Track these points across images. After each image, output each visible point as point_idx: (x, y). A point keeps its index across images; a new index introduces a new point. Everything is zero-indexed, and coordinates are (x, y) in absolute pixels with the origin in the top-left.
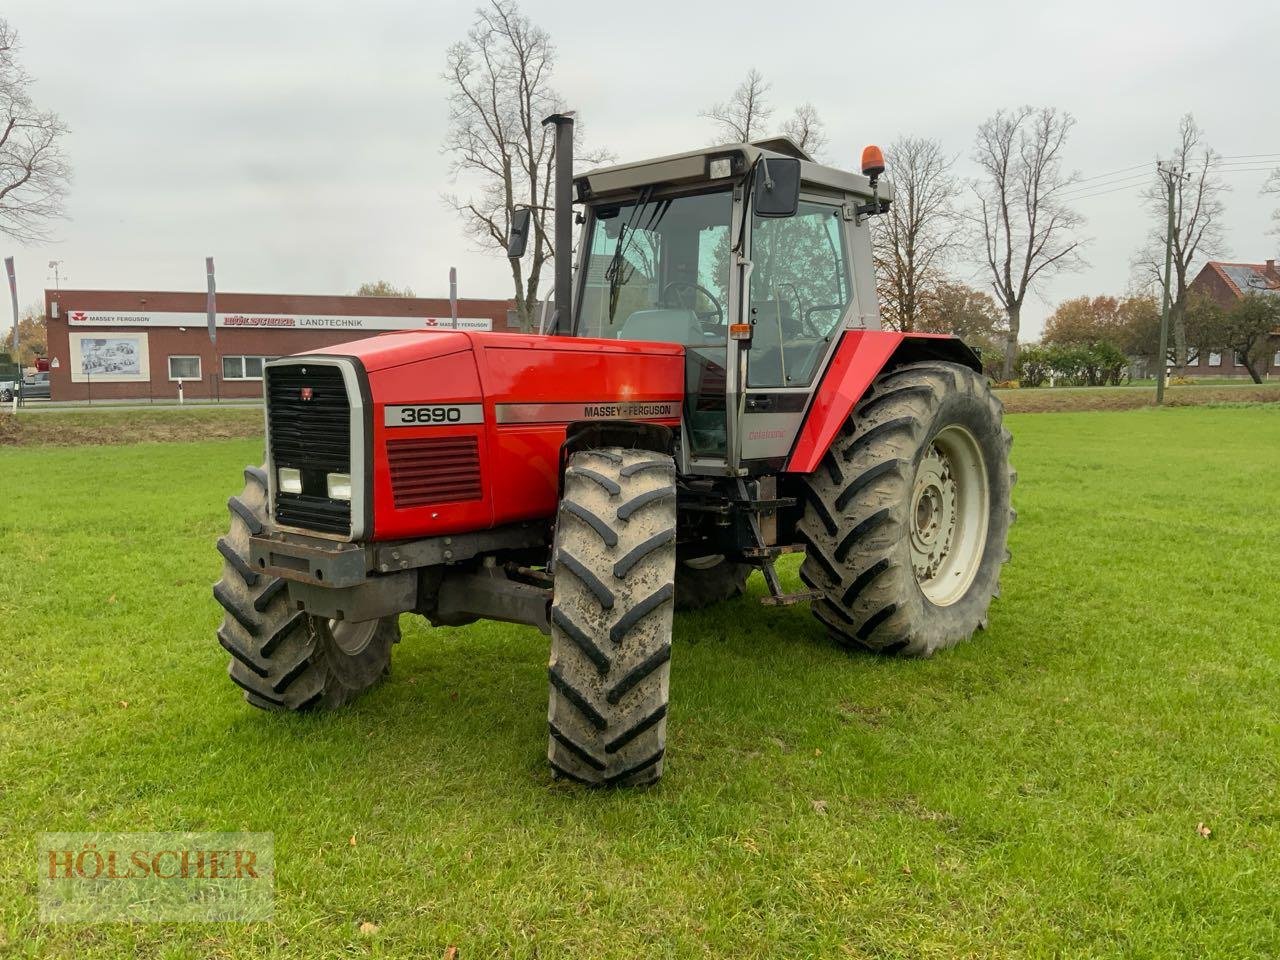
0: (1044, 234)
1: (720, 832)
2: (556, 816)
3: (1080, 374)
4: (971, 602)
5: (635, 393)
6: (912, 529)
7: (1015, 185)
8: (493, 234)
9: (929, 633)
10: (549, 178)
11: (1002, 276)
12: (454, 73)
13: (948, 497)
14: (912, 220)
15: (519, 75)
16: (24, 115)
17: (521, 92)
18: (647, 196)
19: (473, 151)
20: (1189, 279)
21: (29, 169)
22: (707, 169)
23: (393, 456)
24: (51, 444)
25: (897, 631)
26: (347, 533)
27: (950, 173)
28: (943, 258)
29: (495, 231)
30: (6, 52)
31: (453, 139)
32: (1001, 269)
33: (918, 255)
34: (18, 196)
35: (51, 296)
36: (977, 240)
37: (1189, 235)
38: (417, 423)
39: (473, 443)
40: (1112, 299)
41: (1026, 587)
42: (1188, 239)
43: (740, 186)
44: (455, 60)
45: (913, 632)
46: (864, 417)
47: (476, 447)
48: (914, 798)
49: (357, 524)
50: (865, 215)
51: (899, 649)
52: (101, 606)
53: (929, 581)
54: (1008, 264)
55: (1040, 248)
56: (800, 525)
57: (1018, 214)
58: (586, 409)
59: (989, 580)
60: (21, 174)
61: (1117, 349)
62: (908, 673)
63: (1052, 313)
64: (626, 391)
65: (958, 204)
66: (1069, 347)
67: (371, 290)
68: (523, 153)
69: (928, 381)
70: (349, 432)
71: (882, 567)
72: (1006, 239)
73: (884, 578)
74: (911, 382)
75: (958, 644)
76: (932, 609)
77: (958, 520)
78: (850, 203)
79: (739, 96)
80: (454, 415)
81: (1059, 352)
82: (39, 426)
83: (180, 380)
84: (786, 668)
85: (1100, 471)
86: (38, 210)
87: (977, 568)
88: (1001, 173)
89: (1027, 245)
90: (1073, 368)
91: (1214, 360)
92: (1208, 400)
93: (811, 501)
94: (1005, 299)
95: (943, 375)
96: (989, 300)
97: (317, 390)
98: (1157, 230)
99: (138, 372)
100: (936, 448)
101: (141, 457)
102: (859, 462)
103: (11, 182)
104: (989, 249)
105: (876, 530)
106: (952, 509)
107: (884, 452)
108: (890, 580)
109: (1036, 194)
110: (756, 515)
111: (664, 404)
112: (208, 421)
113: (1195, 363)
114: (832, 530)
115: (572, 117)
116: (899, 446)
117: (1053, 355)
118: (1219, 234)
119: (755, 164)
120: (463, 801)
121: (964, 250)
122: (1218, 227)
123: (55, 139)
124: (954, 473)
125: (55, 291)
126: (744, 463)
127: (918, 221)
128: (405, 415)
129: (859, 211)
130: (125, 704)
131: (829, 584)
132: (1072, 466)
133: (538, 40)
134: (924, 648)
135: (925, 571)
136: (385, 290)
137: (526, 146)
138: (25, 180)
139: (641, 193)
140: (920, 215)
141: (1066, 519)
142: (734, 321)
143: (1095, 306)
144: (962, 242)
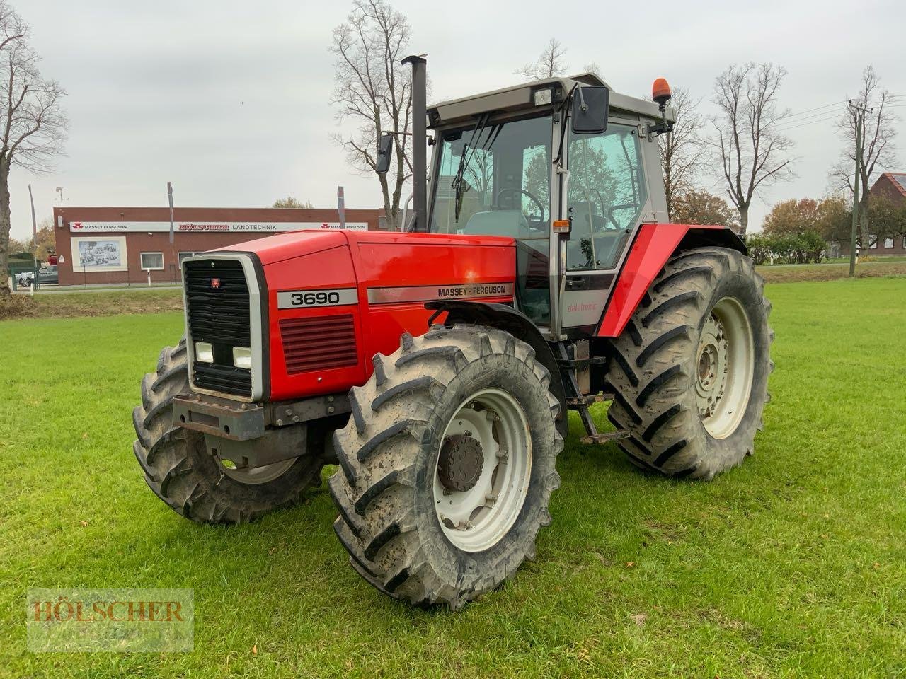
0: (765, 155)
1: (558, 644)
2: (420, 627)
3: (791, 255)
4: (742, 435)
5: (478, 277)
6: (696, 379)
7: (743, 120)
8: (367, 161)
9: (710, 461)
10: (407, 121)
11: (735, 185)
12: (338, 46)
13: (722, 353)
14: (668, 146)
15: (385, 47)
16: (34, 83)
17: (386, 59)
18: (484, 122)
19: (352, 103)
20: (870, 185)
21: (39, 121)
22: (532, 98)
23: (285, 333)
24: (57, 316)
25: (686, 461)
26: (249, 396)
27: (696, 112)
28: (691, 173)
29: (369, 160)
30: (21, 38)
31: (338, 94)
32: (734, 180)
33: (673, 171)
34: (30, 141)
35: (57, 211)
36: (716, 160)
37: (871, 153)
38: (304, 305)
39: (350, 320)
40: (812, 201)
41: (777, 419)
42: (869, 156)
43: (559, 111)
44: (339, 38)
45: (699, 461)
46: (658, 292)
47: (352, 323)
48: (716, 608)
49: (257, 388)
50: (655, 133)
51: (688, 475)
52: (77, 441)
53: (708, 419)
54: (739, 177)
55: (762, 164)
56: (608, 378)
57: (746, 141)
58: (440, 290)
59: (755, 417)
60: (33, 125)
61: (819, 237)
62: (698, 494)
63: (769, 212)
64: (471, 275)
65: (701, 133)
66: (783, 235)
67: (283, 204)
68: (388, 103)
69: (708, 263)
70: (249, 314)
71: (675, 411)
72: (737, 158)
73: (676, 419)
74: (695, 264)
75: (733, 468)
76: (713, 442)
77: (729, 370)
78: (643, 123)
79: (543, 58)
80: (334, 298)
81: (777, 240)
82: (48, 304)
83: (148, 269)
84: (599, 490)
85: (817, 327)
86: (45, 150)
87: (745, 408)
88: (733, 111)
89: (753, 163)
90: (786, 251)
91: (889, 243)
92: (886, 273)
93: (616, 359)
94: (737, 202)
95: (719, 258)
96: (723, 203)
97: (223, 280)
98: (847, 150)
99: (119, 265)
100: (713, 315)
101: (118, 325)
102: (655, 328)
103: (26, 131)
104: (725, 166)
105: (669, 382)
106: (725, 362)
107: (674, 320)
108: (681, 421)
109: (758, 126)
110: (574, 371)
111: (501, 285)
112: (168, 298)
113: (875, 246)
114: (634, 382)
115: (425, 58)
116: (686, 314)
117: (772, 242)
118: (893, 152)
119: (572, 92)
120: (345, 611)
121: (707, 167)
122: (892, 147)
123: (57, 100)
124: (727, 335)
125: (61, 208)
126: (564, 330)
127: (672, 147)
128: (295, 299)
129: (651, 130)
130: (85, 524)
131: (632, 424)
132: (796, 324)
133: (398, 22)
134: (708, 472)
135: (705, 411)
136: (293, 204)
137: (391, 98)
138: (36, 129)
139: (480, 118)
140: (674, 142)
141: (800, 365)
142: (555, 218)
143: (801, 206)
144: (705, 161)
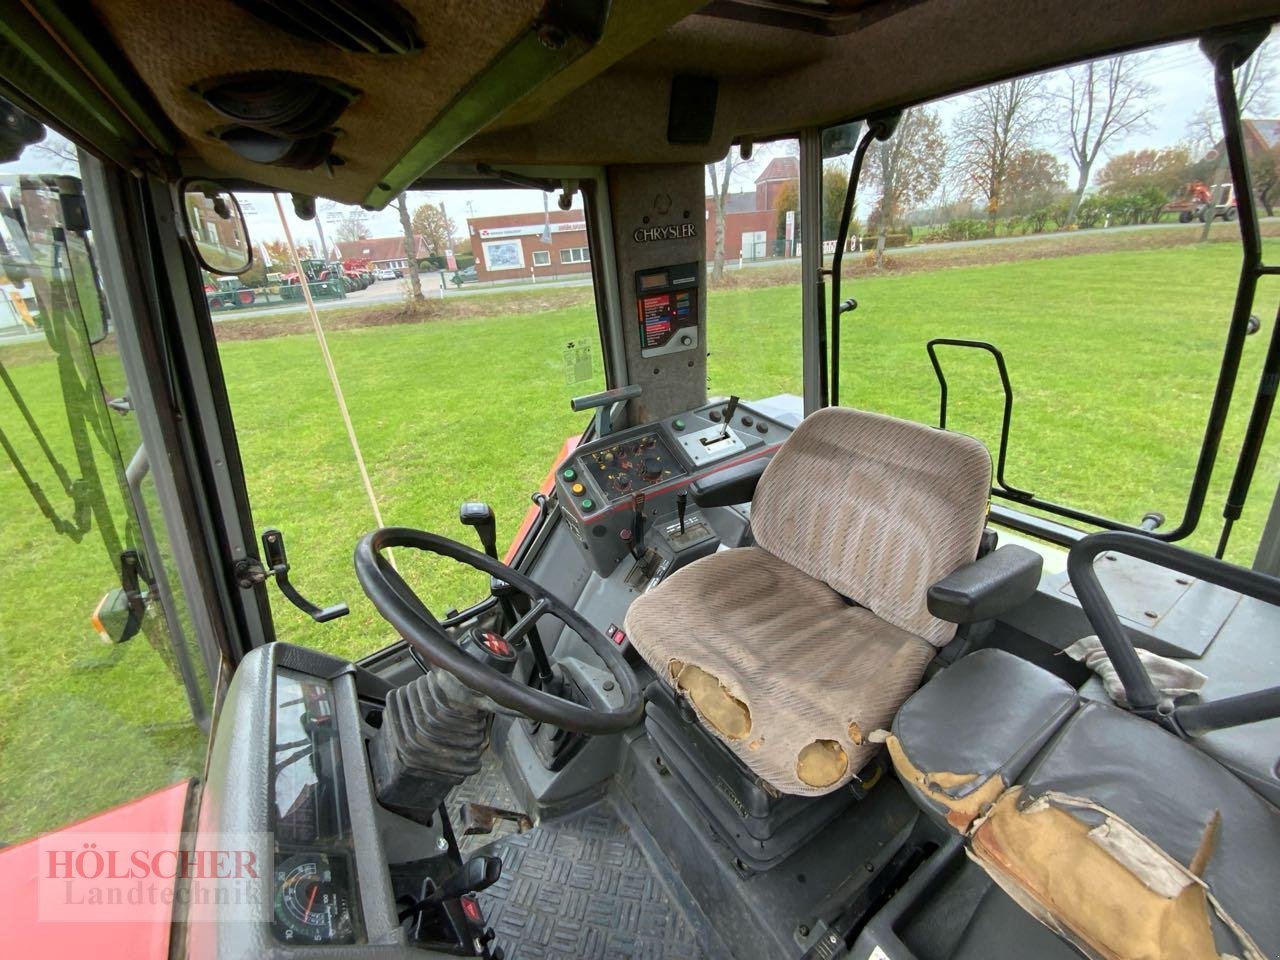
0: (1122, 104)
7: (1102, 66)
28: (1032, 131)
32: (1079, 136)
33: (1012, 131)
35: (471, 222)
36: (1064, 114)
40: (1152, 152)
54: (1086, 132)
55: (1116, 116)
57: (1102, 90)
61: (1162, 193)
66: (1123, 193)
72: (1088, 111)
81: (1115, 199)
83: (540, 265)
89: (1105, 115)
94: (1079, 160)
99: (518, 263)
104: (1072, 121)
117: (1107, 201)
121: (1051, 123)
125: (472, 219)
127: (1016, 104)
143: (1139, 158)
144: (1050, 117)
